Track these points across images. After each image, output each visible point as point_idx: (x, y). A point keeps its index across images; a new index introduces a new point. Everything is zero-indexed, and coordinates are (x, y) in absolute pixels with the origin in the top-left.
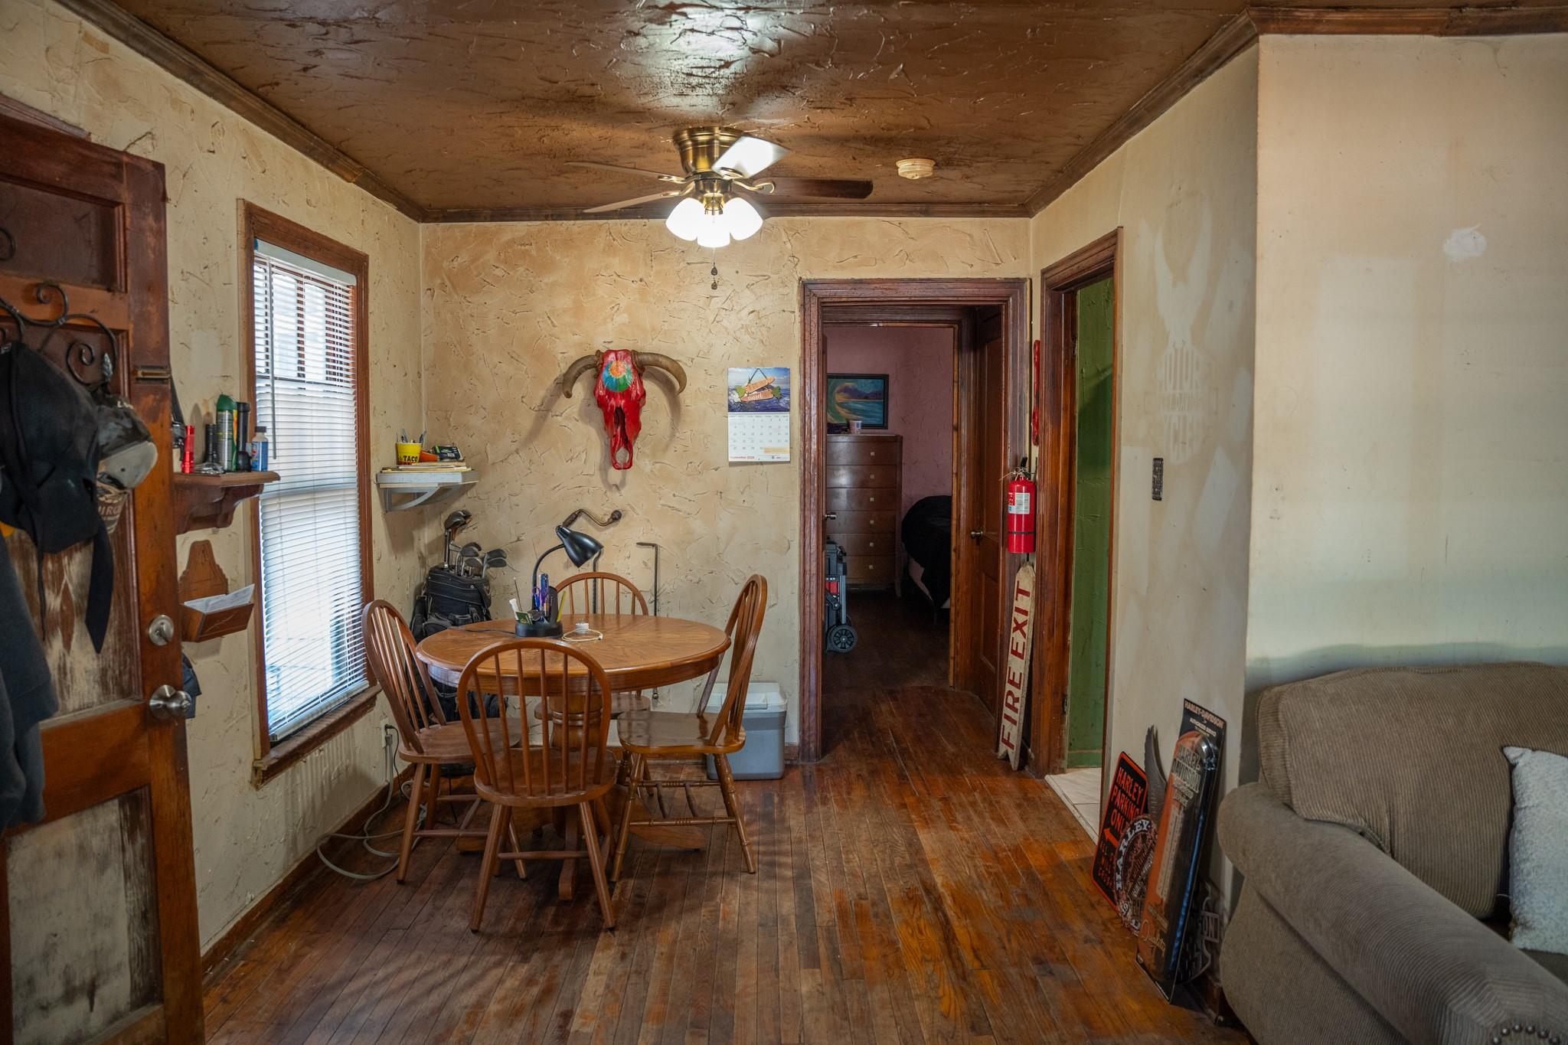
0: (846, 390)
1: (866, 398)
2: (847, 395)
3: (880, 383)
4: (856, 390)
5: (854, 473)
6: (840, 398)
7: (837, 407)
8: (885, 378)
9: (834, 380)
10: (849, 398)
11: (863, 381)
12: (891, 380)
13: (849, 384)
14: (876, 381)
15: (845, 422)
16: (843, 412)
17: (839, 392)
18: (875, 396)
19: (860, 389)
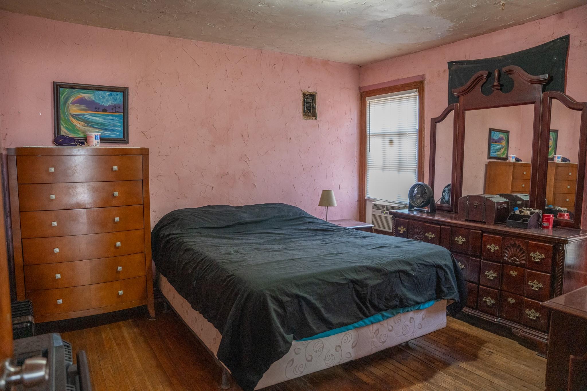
0: (81, 101)
1: (105, 110)
2: (82, 107)
3: (119, 96)
4: (93, 102)
5: (95, 190)
6: (74, 109)
7: (72, 118)
8: (124, 91)
9: (68, 90)
10: (86, 110)
11: (101, 92)
12: (131, 94)
13: (85, 96)
14: (114, 93)
15: (81, 135)
16: (79, 125)
17: (73, 103)
18: (114, 109)
19: (97, 101)
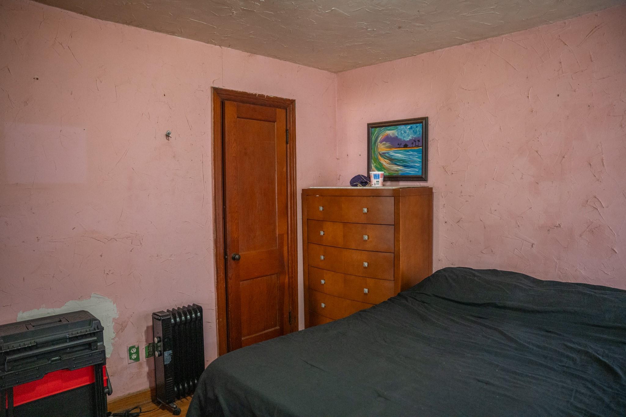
0: (387, 139)
1: (406, 146)
2: (388, 144)
3: (419, 128)
4: (396, 138)
6: (382, 148)
7: (380, 157)
8: (423, 122)
9: (377, 129)
10: (390, 147)
11: (403, 127)
12: (431, 123)
13: (391, 132)
14: (415, 126)
16: (385, 163)
17: (381, 142)
18: (414, 143)
19: (400, 137)
